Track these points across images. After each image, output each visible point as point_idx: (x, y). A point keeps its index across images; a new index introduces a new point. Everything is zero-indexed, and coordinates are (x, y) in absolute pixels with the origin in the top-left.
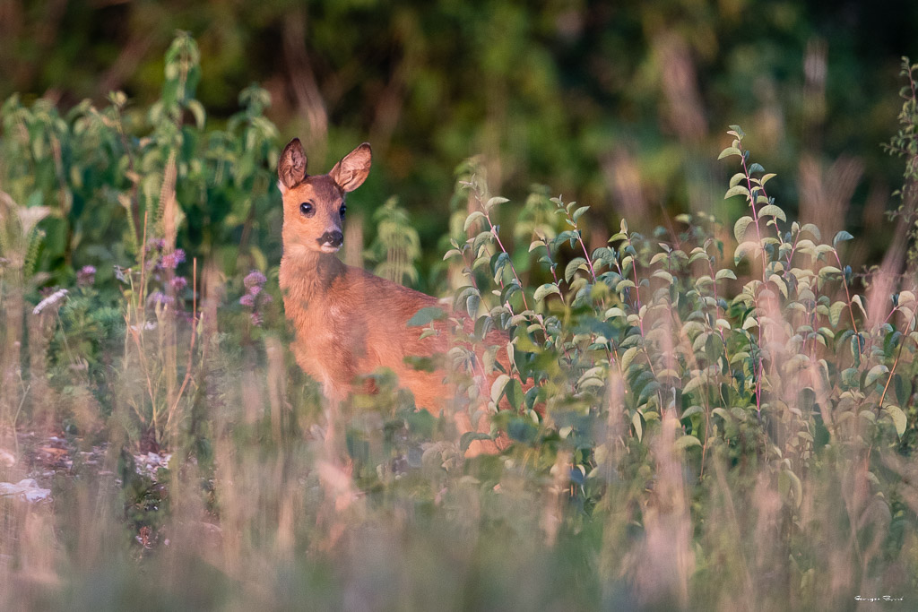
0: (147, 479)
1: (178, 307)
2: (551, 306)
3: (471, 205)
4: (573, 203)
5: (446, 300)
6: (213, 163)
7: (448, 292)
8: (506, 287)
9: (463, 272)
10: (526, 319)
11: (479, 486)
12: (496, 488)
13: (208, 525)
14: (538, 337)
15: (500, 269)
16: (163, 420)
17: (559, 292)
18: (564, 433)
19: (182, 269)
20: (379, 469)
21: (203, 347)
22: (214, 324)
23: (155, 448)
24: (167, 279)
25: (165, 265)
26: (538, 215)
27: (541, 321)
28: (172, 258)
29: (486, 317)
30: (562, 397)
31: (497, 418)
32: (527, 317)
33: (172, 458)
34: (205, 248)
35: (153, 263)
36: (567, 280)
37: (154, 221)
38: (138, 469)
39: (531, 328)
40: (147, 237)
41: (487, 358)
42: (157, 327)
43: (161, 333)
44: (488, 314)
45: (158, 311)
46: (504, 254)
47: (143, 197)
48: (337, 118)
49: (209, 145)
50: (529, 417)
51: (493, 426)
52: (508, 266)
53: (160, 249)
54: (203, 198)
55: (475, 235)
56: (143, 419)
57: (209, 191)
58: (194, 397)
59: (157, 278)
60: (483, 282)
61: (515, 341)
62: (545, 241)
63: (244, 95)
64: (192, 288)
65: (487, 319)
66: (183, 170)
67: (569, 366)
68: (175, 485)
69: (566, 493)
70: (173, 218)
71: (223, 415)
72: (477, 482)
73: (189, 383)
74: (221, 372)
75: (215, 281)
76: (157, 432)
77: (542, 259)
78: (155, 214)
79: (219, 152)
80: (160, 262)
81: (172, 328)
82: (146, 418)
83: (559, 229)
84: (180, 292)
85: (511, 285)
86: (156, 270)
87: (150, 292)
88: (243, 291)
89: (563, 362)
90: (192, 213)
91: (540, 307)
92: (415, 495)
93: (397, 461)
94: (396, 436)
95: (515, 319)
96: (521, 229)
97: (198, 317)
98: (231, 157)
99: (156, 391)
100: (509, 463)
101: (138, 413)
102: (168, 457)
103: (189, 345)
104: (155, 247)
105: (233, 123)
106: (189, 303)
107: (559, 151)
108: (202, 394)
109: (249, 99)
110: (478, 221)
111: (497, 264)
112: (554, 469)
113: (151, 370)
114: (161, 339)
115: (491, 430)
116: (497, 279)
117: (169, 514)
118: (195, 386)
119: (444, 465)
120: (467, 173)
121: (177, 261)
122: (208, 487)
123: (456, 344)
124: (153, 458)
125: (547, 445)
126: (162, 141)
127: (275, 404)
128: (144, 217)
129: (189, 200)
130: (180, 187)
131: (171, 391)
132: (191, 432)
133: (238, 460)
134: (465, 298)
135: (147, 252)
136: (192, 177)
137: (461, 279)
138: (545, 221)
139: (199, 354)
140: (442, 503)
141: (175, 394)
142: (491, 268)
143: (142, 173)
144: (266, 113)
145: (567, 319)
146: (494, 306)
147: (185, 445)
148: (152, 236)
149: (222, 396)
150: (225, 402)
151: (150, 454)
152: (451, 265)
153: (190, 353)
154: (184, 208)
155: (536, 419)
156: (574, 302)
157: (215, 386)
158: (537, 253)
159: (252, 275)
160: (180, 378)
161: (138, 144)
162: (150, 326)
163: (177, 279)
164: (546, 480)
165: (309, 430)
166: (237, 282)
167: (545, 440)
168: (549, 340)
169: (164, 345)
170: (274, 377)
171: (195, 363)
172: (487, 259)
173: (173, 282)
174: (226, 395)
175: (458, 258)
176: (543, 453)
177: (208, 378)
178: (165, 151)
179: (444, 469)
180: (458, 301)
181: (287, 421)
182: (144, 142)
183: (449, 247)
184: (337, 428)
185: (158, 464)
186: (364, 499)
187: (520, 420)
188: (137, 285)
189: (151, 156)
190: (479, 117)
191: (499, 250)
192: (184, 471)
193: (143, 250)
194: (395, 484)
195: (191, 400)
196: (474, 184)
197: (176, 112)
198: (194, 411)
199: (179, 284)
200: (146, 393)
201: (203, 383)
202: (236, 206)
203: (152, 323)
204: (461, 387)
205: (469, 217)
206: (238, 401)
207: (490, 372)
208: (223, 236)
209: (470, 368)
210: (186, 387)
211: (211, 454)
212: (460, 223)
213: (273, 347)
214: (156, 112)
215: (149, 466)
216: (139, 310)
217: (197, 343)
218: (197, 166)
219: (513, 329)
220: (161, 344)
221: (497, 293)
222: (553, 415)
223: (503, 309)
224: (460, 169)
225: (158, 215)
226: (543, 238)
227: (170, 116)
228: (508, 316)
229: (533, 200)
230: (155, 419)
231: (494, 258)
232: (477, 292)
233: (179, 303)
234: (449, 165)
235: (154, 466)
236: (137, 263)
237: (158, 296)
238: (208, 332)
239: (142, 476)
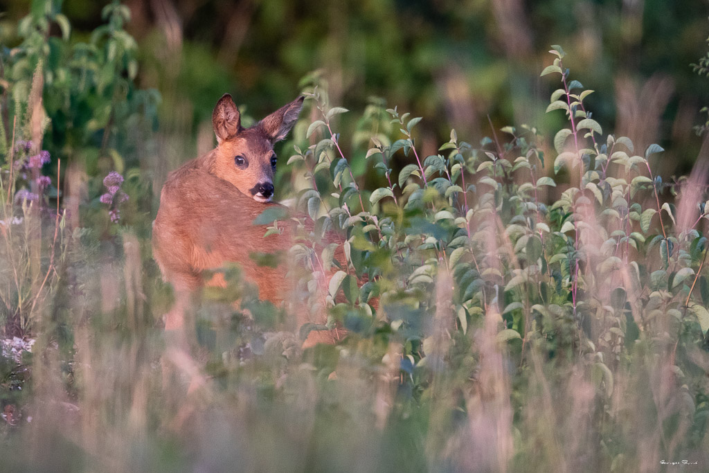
0: (12, 361)
1: (43, 203)
2: (386, 208)
3: (314, 114)
4: (407, 114)
5: (287, 202)
6: (77, 72)
7: (291, 194)
8: (344, 191)
9: (305, 176)
10: (362, 220)
11: (315, 373)
12: (332, 376)
13: (67, 405)
14: (374, 236)
15: (339, 173)
16: (27, 308)
17: (393, 196)
18: (395, 325)
19: (47, 169)
20: (225, 355)
21: (65, 241)
22: (75, 219)
23: (19, 333)
24: (33, 178)
25: (31, 165)
26: (376, 124)
27: (376, 222)
28: (39, 158)
29: (324, 218)
30: (394, 292)
31: (334, 311)
32: (363, 218)
33: (35, 343)
34: (68, 150)
35: (20, 163)
36: (400, 185)
37: (22, 124)
38: (4, 352)
39: (367, 228)
40: (16, 139)
41: (326, 255)
42: (24, 221)
43: (27, 229)
44: (327, 215)
45: (24, 207)
46: (343, 160)
47: (13, 102)
48: (190, 33)
49: (72, 55)
50: (363, 310)
51: (330, 318)
52: (346, 170)
53: (27, 150)
54: (67, 104)
55: (317, 142)
56: (9, 307)
57: (72, 98)
58: (56, 287)
59: (24, 176)
60: (323, 185)
61: (352, 239)
62: (381, 149)
63: (106, 10)
64: (56, 187)
65: (326, 220)
66: (50, 78)
67: (401, 264)
68: (37, 370)
69: (396, 380)
70: (40, 121)
71: (83, 303)
72: (315, 369)
73: (51, 274)
74: (81, 264)
75: (77, 181)
76: (22, 319)
77: (378, 165)
78: (23, 118)
79: (83, 62)
80: (27, 162)
81: (38, 222)
82: (12, 305)
83: (393, 138)
84: (46, 189)
85: (349, 188)
86: (23, 170)
87: (17, 189)
88: (102, 191)
89: (396, 260)
90: (57, 118)
91: (375, 209)
92: (255, 380)
93: (242, 349)
94: (241, 326)
95: (352, 220)
96: (359, 137)
97: (61, 214)
98: (93, 66)
99: (21, 280)
100: (344, 352)
101: (4, 300)
102: (32, 342)
103: (52, 239)
104: (22, 149)
105: (96, 35)
106: (53, 200)
107: (395, 65)
108: (64, 283)
109: (111, 14)
110: (320, 129)
111: (336, 169)
112: (386, 359)
113: (17, 260)
114: (27, 233)
115: (329, 322)
116: (336, 183)
117: (32, 394)
118: (57, 276)
119: (284, 354)
120: (311, 85)
121: (42, 161)
122: (69, 370)
123: (299, 242)
124: (18, 343)
125: (379, 336)
126: (30, 51)
127: (130, 295)
128: (13, 119)
129: (54, 107)
130: (47, 94)
131: (35, 281)
132: (54, 318)
133: (96, 346)
134: (307, 200)
135: (15, 152)
136: (57, 84)
137: (302, 182)
138: (381, 131)
139: (61, 247)
140: (282, 388)
141: (39, 284)
142: (330, 172)
143: (12, 81)
144: (126, 27)
145: (400, 220)
146: (332, 208)
147: (47, 331)
148: (20, 137)
149: (81, 286)
150: (84, 291)
151: (15, 338)
152: (294, 170)
153: (53, 246)
154: (49, 114)
155: (370, 312)
156: (407, 205)
157: (75, 278)
158: (373, 161)
159: (111, 175)
160: (44, 269)
161: (9, 54)
162: (17, 221)
163: (43, 178)
164: (380, 369)
165: (161, 319)
166: (97, 182)
167: (379, 331)
168: (383, 239)
169: (30, 239)
170: (130, 269)
171: (57, 256)
172: (328, 164)
173: (39, 181)
174: (85, 285)
175: (300, 164)
176: (375, 343)
177: (69, 269)
178: (33, 60)
179: (285, 357)
180: (300, 203)
181: (141, 309)
182: (14, 52)
183: (291, 152)
184: (187, 318)
185: (22, 348)
186: (212, 382)
187: (355, 314)
188: (5, 182)
189: (20, 65)
190: (321, 33)
191: (338, 156)
192: (45, 355)
193: (11, 150)
194: (240, 370)
195: (53, 290)
196: (317, 95)
197: (44, 24)
198: (56, 300)
199: (44, 182)
200: (13, 283)
201: (65, 274)
202: (97, 112)
203: (19, 218)
204: (301, 282)
205: (312, 125)
206: (97, 292)
207: (329, 268)
208: (84, 140)
209: (310, 264)
210: (49, 277)
211: (71, 340)
212: (304, 131)
213: (130, 243)
214: (25, 24)
215: (14, 350)
216: (7, 206)
217: (59, 237)
218: (63, 74)
219: (350, 228)
220: (26, 237)
221: (336, 195)
222: (386, 309)
223: (341, 210)
224: (304, 81)
225: (25, 119)
226: (379, 145)
227: (38, 28)
228: (345, 217)
229: (370, 110)
230: (20, 306)
231: (334, 164)
232: (317, 194)
233: (43, 200)
234: (293, 76)
235: (18, 350)
236: (6, 163)
237: (24, 194)
238: (70, 227)
239: (7, 359)
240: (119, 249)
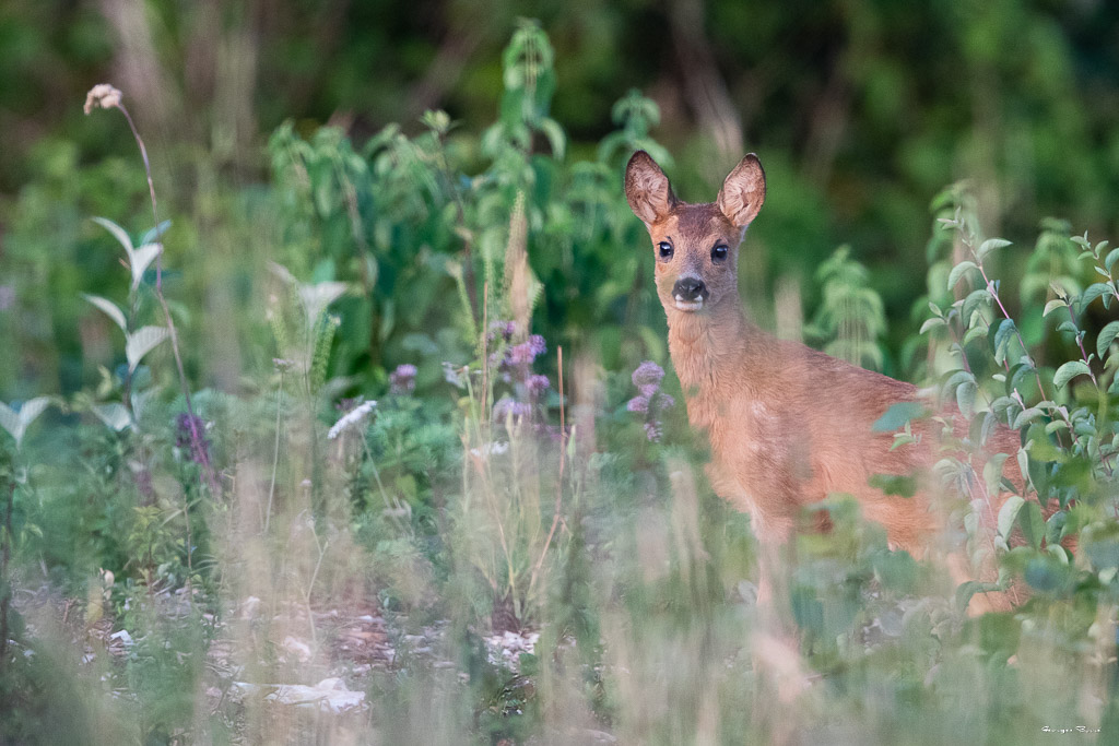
0: (504, 671)
1: (539, 418)
2: (1079, 393)
3: (957, 252)
4: (1106, 242)
5: (927, 391)
6: (579, 208)
7: (929, 380)
8: (1012, 370)
9: (949, 350)
10: (1043, 413)
11: (985, 659)
12: (1012, 660)
13: (597, 733)
14: (1064, 439)
15: (1002, 342)
16: (523, 585)
17: (1089, 373)
18: (1106, 576)
19: (543, 364)
20: (840, 640)
21: (576, 476)
22: (591, 438)
23: (513, 625)
24: (522, 379)
25: (516, 359)
26: (1055, 261)
27: (1066, 415)
28: (529, 348)
29: (985, 413)
30: (1100, 524)
31: (1007, 560)
32: (1045, 410)
33: (540, 640)
34: (572, 332)
35: (498, 356)
36: (1101, 355)
37: (498, 295)
38: (490, 656)
39: (1052, 427)
40: (489, 319)
41: (989, 472)
42: (510, 449)
43: (515, 458)
44: (988, 410)
45: (509, 425)
46: (1008, 322)
47: (480, 263)
48: (754, 137)
49: (569, 181)
50: (1054, 557)
51: (1002, 572)
52: (1014, 337)
53: (508, 336)
54: (568, 258)
55: (964, 296)
56: (494, 585)
57: (575, 249)
58: (567, 550)
59: (507, 378)
60: (979, 362)
61: (1029, 444)
62: (1067, 300)
63: (619, 109)
64: (557, 390)
65: (986, 418)
66: (537, 220)
67: (1109, 479)
68: (545, 682)
69: (1113, 663)
70: (526, 290)
71: (610, 572)
72: (984, 653)
73: (558, 529)
74: (604, 510)
75: (590, 378)
76: (517, 603)
77: (1063, 326)
78: (499, 285)
79: (590, 193)
80: (509, 355)
81: (533, 448)
82: (499, 582)
83: (1085, 282)
84: (540, 396)
85: (1020, 365)
86: (504, 367)
87: (497, 398)
88: (631, 392)
89: (1100, 474)
90: (553, 282)
91: (1062, 395)
92: (890, 678)
93: (866, 629)
94: (864, 594)
95: (1027, 415)
96: (1030, 284)
97: (568, 432)
98: (604, 196)
99: (512, 542)
100: (1028, 624)
101: (486, 575)
102: (534, 638)
103: (557, 474)
104: (501, 335)
105: (607, 147)
106: (554, 412)
107: (1083, 168)
108: (578, 543)
109: (627, 113)
110: (968, 276)
111: (997, 337)
112: (1094, 630)
113: (503, 511)
114: (516, 466)
115: (1001, 577)
116: (998, 358)
117: (538, 718)
118: (567, 532)
119: (934, 631)
120: (950, 206)
121: (533, 351)
122: (595, 679)
123: (945, 454)
124: (512, 640)
125: (1082, 595)
126: (504, 179)
127: (684, 554)
128: (483, 288)
129: (548, 266)
130: (534, 247)
131: (533, 541)
132: (566, 599)
133: (637, 638)
134: (955, 387)
135: (490, 341)
136: (549, 229)
137: (946, 360)
138: (1065, 271)
139: (572, 486)
140: (934, 686)
141: (539, 545)
142: (989, 341)
143: (477, 229)
144: (653, 133)
145: (1103, 410)
146: (996, 397)
147: (558, 620)
148: (496, 316)
149: (607, 546)
150: (611, 553)
151: (507, 634)
152: (932, 341)
153: (558, 485)
154: (540, 277)
155: (1064, 558)
156: (1112, 385)
157: (596, 533)
158: (1054, 321)
159: (643, 366)
160: (547, 521)
161: (470, 187)
162: (499, 449)
163: (535, 378)
164: (1084, 646)
165: (736, 589)
166: (622, 378)
167: (1081, 587)
168: (1078, 444)
169: (520, 476)
170: (682, 515)
171: (567, 499)
172: (984, 329)
173: (529, 383)
174: (615, 544)
175: (941, 332)
176: (1076, 606)
177: (586, 520)
178: (509, 194)
179: (935, 637)
180: (944, 392)
181: (702, 577)
182: (477, 183)
183: (926, 315)
184: (775, 585)
185: (520, 649)
186: (822, 684)
187: (1041, 562)
188: (477, 388)
189: (488, 203)
190: (961, 123)
191: (999, 316)
192: (556, 656)
193: (483, 338)
194: (864, 663)
195: (563, 553)
196: (960, 222)
197: (523, 136)
198: (569, 569)
199: (538, 385)
200: (497, 546)
201: (579, 528)
202: (616, 268)
203: (501, 443)
204: (954, 516)
205: (955, 270)
206: (631, 552)
208: (598, 314)
209: (965, 488)
210: (554, 534)
211: (595, 631)
212: (941, 280)
213: (678, 471)
214: (493, 138)
215: (506, 652)
216: (482, 426)
217: (567, 469)
218: (559, 214)
219: (1025, 429)
220: (516, 473)
221: (1000, 377)
222: (1088, 551)
223: (1010, 401)
224: (939, 201)
225: (501, 288)
226: (1063, 295)
227: (514, 143)
228: (1017, 410)
229: (1045, 240)
230: (512, 583)
231: (994, 328)
232: (971, 377)
233: (539, 413)
234: (922, 195)
235: (514, 651)
236: (475, 358)
237: (508, 405)
238: (582, 454)
239: (496, 667)
240: (663, 482)
